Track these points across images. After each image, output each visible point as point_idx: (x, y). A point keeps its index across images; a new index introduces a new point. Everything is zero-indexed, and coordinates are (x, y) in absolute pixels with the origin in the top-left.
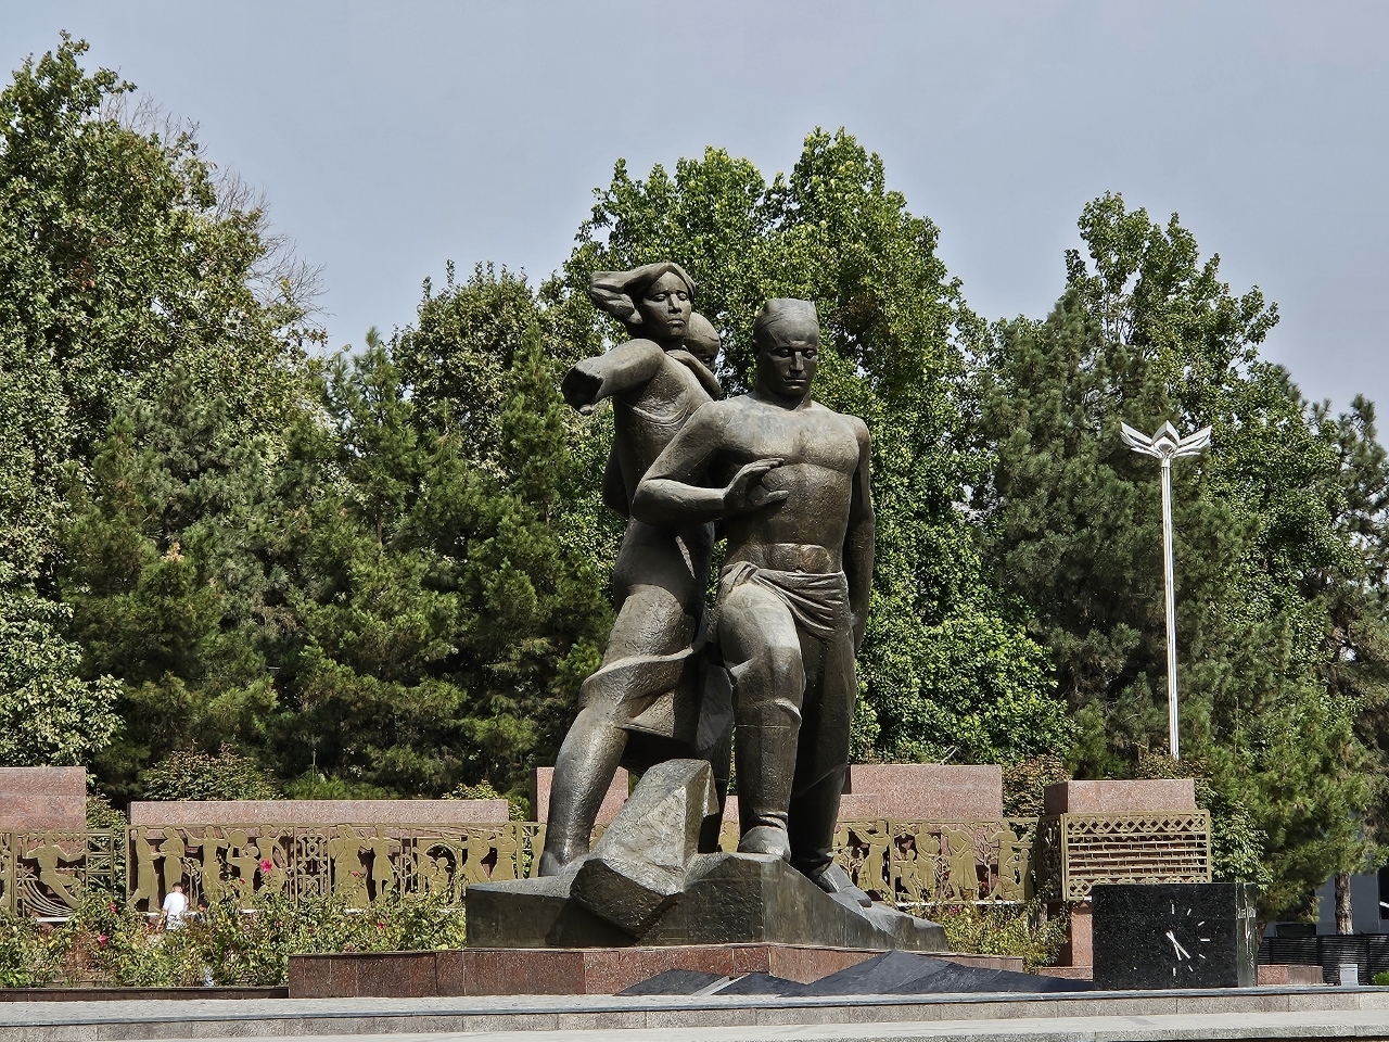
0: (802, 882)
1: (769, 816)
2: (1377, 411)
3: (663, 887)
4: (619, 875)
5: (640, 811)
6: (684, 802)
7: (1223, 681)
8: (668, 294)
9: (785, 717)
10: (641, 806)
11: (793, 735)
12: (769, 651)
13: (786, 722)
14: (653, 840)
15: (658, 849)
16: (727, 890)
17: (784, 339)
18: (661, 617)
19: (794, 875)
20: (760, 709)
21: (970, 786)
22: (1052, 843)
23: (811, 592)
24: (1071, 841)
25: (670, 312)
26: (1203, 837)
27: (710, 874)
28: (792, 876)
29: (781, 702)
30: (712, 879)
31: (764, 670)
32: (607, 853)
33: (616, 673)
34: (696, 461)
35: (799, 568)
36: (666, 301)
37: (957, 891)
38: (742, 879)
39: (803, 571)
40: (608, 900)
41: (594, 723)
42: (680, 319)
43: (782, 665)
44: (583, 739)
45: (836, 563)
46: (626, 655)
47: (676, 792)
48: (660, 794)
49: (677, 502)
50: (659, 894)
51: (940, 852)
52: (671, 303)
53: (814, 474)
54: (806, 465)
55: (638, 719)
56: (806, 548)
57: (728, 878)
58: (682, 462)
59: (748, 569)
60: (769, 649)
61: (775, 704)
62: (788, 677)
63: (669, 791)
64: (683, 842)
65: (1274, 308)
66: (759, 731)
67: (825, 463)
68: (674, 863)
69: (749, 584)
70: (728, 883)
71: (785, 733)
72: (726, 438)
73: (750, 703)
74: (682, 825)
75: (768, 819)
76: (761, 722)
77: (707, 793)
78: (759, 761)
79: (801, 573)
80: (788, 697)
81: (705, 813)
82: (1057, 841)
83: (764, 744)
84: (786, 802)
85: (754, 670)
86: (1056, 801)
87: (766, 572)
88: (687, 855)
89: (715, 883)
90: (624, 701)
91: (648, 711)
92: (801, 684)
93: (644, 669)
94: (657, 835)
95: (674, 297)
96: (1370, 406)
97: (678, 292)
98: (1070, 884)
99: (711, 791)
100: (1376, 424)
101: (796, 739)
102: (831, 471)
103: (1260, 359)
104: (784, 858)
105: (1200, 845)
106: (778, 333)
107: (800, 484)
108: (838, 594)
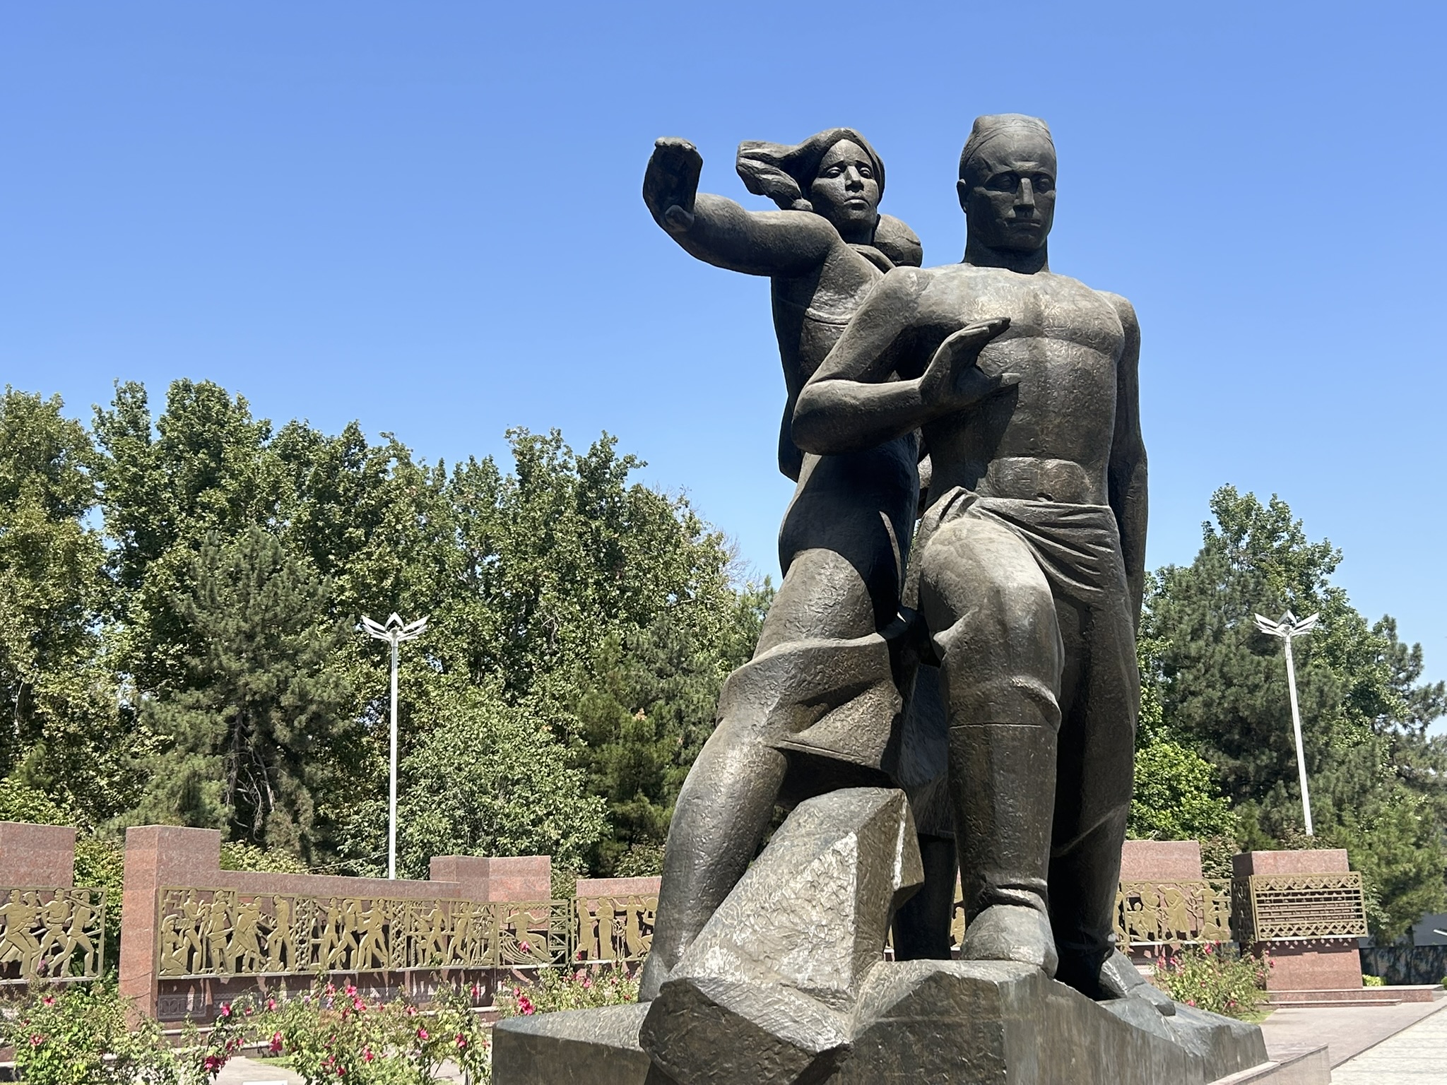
0: (1080, 1007)
1: (1015, 887)
2: (1398, 624)
3: (810, 1034)
4: (725, 1011)
5: (772, 880)
6: (852, 861)
7: (1336, 785)
8: (842, 167)
9: (1031, 708)
10: (775, 872)
11: (1049, 742)
12: (997, 593)
13: (1035, 716)
14: (791, 940)
15: (800, 955)
16: (935, 1042)
17: (1003, 162)
18: (838, 584)
19: (1066, 996)
20: (987, 697)
21: (1176, 856)
22: (1243, 897)
23: (1062, 531)
24: (1258, 896)
25: (848, 188)
26: (1357, 892)
27: (900, 1008)
28: (1062, 1001)
29: (1020, 681)
30: (905, 1019)
31: (992, 627)
32: (703, 966)
33: (770, 664)
34: (878, 347)
35: (1042, 495)
36: (842, 175)
37: (1174, 933)
38: (962, 1018)
39: (1049, 499)
40: (707, 1063)
41: (733, 740)
42: (862, 198)
43: (1021, 616)
44: (715, 766)
45: (1099, 490)
46: (785, 639)
47: (838, 845)
48: (812, 848)
49: (852, 406)
50: (802, 1050)
51: (1159, 906)
52: (848, 177)
53: (1058, 353)
54: (1047, 340)
55: (805, 734)
56: (1051, 464)
57: (935, 1018)
58: (857, 351)
59: (963, 497)
60: (998, 592)
61: (1013, 686)
62: (1033, 638)
63: (828, 842)
64: (850, 942)
65: (1339, 551)
66: (987, 732)
67: (1075, 336)
68: (834, 984)
69: (966, 519)
70: (936, 1026)
71: (1034, 738)
72: (921, 310)
73: (969, 686)
74: (849, 909)
75: (1011, 892)
76: (989, 718)
77: (900, 847)
78: (989, 787)
79: (1045, 502)
80: (1036, 673)
81: (897, 882)
82: (1248, 897)
83: (996, 757)
84: (1043, 861)
85: (975, 629)
86: (1243, 868)
87: (992, 502)
88: (859, 969)
89: (911, 1026)
90: (780, 706)
91: (822, 724)
92: (1057, 651)
93: (810, 658)
94: (801, 927)
95: (852, 170)
96: (1393, 621)
97: (859, 165)
98: (1260, 928)
99: (907, 844)
100: (1397, 632)
101: (1053, 748)
102: (1084, 349)
103: (1330, 586)
104: (1045, 968)
105: (1356, 898)
106: (993, 154)
107: (1038, 365)
108: (1105, 536)
